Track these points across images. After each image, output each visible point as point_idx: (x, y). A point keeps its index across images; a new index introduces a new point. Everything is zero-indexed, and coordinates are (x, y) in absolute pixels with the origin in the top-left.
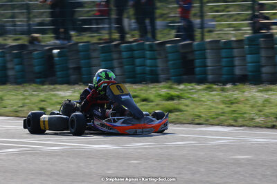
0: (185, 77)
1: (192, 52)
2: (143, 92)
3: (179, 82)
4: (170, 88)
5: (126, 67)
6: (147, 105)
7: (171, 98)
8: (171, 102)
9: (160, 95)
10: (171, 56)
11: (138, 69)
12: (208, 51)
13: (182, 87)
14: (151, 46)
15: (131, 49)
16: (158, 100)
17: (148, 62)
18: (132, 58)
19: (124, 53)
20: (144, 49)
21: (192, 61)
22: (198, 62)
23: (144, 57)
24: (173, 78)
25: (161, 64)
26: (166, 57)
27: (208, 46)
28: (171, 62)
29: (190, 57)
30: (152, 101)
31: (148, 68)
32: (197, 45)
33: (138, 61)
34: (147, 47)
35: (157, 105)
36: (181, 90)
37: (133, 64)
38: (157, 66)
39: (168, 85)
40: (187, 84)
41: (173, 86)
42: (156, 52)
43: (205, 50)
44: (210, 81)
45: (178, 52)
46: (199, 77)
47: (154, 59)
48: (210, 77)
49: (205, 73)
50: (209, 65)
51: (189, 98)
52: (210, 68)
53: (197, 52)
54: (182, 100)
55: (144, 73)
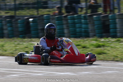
0: (104, 34)
2: (81, 42)
3: (101, 37)
4: (96, 40)
6: (86, 50)
7: (99, 46)
8: (99, 49)
9: (92, 45)
10: (96, 23)
11: (78, 30)
13: (102, 40)
14: (85, 17)
15: (73, 19)
16: (92, 48)
17: (83, 26)
18: (74, 23)
19: (69, 21)
21: (109, 25)
22: (111, 26)
23: (81, 23)
24: (97, 35)
25: (90, 27)
26: (94, 23)
27: (117, 17)
28: (96, 26)
29: (107, 23)
30: (88, 48)
31: (83, 29)
33: (77, 25)
34: (82, 18)
35: (92, 50)
36: (103, 42)
37: (75, 27)
38: (88, 28)
39: (95, 38)
40: (105, 38)
41: (98, 39)
42: (88, 20)
43: (115, 19)
44: (119, 36)
45: (100, 20)
46: (112, 34)
47: (87, 24)
48: (118, 34)
49: (116, 32)
50: (118, 28)
51: (109, 46)
52: (118, 29)
53: (111, 20)
54: (105, 48)
55: (81, 32)
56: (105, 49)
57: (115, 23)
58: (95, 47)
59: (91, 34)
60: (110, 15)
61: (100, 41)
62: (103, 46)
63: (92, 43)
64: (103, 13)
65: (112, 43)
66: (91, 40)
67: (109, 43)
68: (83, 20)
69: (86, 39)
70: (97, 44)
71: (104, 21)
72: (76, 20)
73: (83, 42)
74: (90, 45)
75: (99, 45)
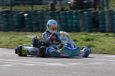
0: (94, 29)
1: (98, 16)
3: (91, 32)
4: (86, 35)
5: (63, 23)
6: (76, 43)
7: (88, 40)
8: (88, 42)
9: (82, 39)
10: (86, 18)
11: (69, 25)
12: (106, 16)
13: (92, 34)
14: (76, 13)
15: (65, 14)
16: (81, 41)
17: (75, 21)
18: (66, 19)
19: (62, 16)
20: (72, 14)
21: (98, 21)
22: (101, 22)
23: (72, 18)
24: (88, 30)
25: (81, 22)
26: (84, 19)
27: (106, 13)
28: (87, 21)
29: (97, 19)
31: (74, 24)
32: (101, 12)
33: (69, 21)
34: (74, 13)
35: (81, 43)
36: (92, 36)
37: (67, 22)
38: (79, 24)
39: (85, 33)
40: (95, 33)
41: (88, 34)
42: (79, 16)
43: (104, 15)
44: (107, 31)
45: (90, 16)
46: (101, 29)
47: (78, 19)
48: (107, 29)
49: (104, 27)
50: (107, 23)
51: (98, 40)
52: (107, 25)
53: (100, 16)
54: (94, 41)
55: (72, 27)
56: (93, 43)
57: (104, 19)
58: (84, 41)
59: (81, 28)
60: (100, 12)
61: (90, 35)
62: (92, 40)
63: (82, 37)
64: (93, 10)
65: (101, 37)
66: (81, 34)
67: (98, 37)
68: (74, 16)
69: (77, 34)
70: (87, 38)
71: (94, 17)
72: (68, 16)
73: (74, 36)
74: (80, 39)
75: (89, 38)
